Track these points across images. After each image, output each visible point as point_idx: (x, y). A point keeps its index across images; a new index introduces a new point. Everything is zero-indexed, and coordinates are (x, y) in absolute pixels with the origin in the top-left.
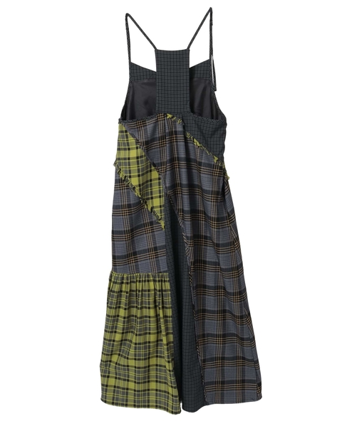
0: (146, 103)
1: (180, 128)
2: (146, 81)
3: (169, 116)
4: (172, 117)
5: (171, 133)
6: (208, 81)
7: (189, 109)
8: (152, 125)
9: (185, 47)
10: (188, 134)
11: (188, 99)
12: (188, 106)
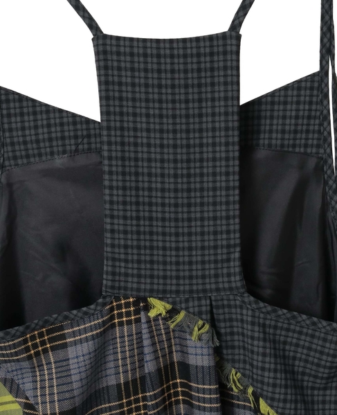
0: (63, 250)
1: (200, 357)
2: (60, 162)
3: (159, 307)
4: (172, 313)
5: (166, 373)
6: (312, 163)
7: (237, 281)
8: (86, 348)
9: (221, 25)
10: (234, 375)
11: (236, 238)
12: (235, 267)
